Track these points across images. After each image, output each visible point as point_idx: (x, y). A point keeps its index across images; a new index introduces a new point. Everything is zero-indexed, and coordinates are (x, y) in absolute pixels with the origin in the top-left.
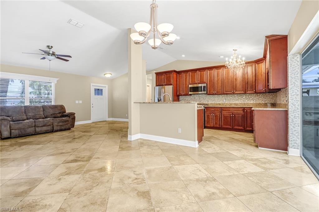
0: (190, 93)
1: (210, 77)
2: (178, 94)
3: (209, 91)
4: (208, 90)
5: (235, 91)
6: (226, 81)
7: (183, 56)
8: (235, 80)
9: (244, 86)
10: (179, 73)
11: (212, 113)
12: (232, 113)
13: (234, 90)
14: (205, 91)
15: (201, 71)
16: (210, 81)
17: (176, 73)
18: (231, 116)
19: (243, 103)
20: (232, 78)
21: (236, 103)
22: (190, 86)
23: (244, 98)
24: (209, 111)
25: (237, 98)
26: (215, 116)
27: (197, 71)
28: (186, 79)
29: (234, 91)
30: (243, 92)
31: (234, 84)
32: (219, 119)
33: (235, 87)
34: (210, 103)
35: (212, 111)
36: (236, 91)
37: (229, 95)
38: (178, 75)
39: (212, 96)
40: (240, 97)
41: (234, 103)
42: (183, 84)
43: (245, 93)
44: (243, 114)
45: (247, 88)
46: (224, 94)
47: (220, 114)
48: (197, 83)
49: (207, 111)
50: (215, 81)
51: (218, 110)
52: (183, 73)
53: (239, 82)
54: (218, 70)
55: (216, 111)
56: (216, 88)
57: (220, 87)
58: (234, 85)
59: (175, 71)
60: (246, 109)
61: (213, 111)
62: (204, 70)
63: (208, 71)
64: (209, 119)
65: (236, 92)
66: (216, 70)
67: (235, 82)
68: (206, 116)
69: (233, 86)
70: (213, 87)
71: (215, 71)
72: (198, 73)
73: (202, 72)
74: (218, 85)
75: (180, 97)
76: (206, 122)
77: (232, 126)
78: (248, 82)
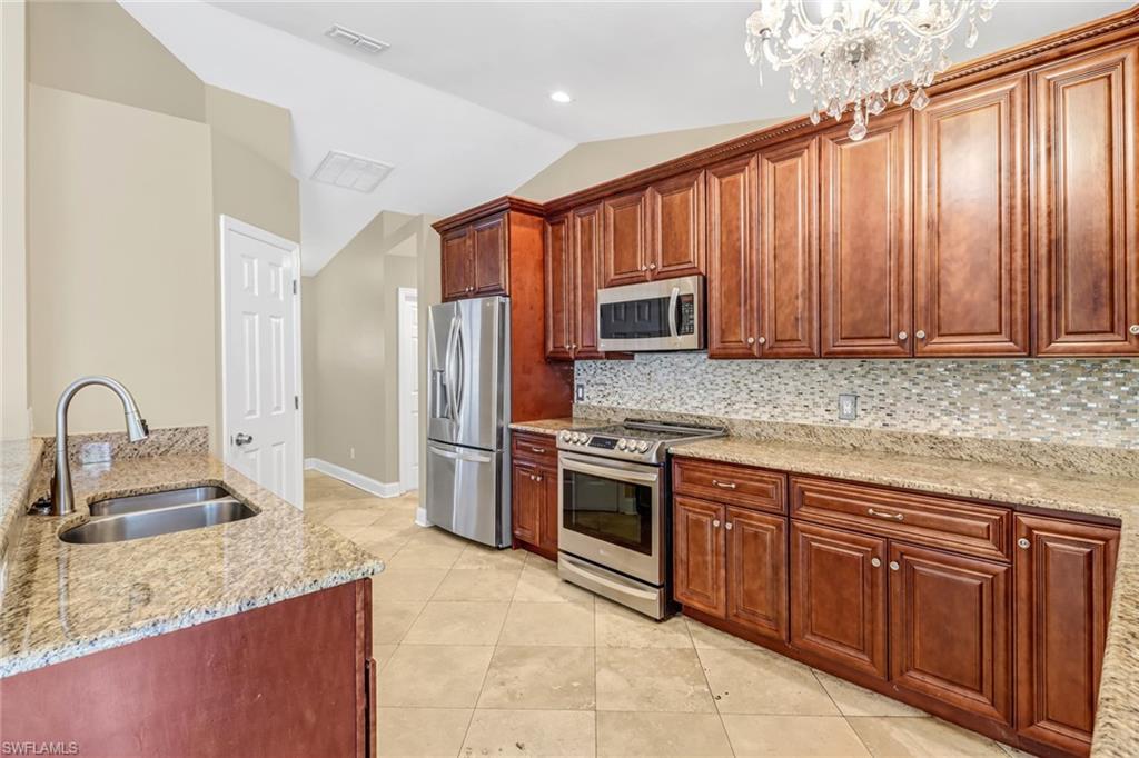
0: (604, 345)
1: (729, 229)
2: (550, 347)
3: (723, 332)
4: (715, 321)
5: (929, 337)
6: (846, 250)
7: (561, 97)
8: (923, 234)
9: (1019, 286)
10: (552, 214)
11: (722, 512)
12: (880, 542)
13: (920, 319)
14: (691, 332)
15: (670, 192)
16: (731, 255)
17: (538, 218)
18: (873, 569)
19: (1013, 436)
20: (900, 222)
21: (945, 433)
22: (606, 296)
23: (1022, 389)
24: (698, 490)
25: (956, 393)
26: (744, 540)
27: (649, 191)
28: (587, 247)
29: (912, 336)
30: (1001, 342)
31: (922, 267)
32: (776, 569)
33: (921, 298)
34: (741, 416)
35: (717, 493)
36: (937, 329)
37: (882, 363)
38: (550, 228)
39: (755, 365)
40: (981, 387)
41: (923, 430)
42: (575, 288)
43: (1030, 350)
44: (1001, 569)
45: (1055, 303)
46: (832, 355)
47: (779, 527)
48: (649, 277)
49: (686, 488)
50: (761, 252)
51: (762, 493)
52: (570, 214)
53: (962, 250)
54: (780, 166)
55: (748, 500)
56: (769, 307)
57: (800, 302)
58: (921, 276)
59: (517, 206)
60: (1025, 520)
61: (727, 497)
62: (685, 180)
63: (715, 182)
64: (704, 553)
65: (938, 343)
66: (768, 167)
67: (922, 251)
68: (680, 528)
69: (906, 288)
70: (748, 297)
71: (760, 176)
72: (654, 201)
73: (677, 197)
74: (784, 285)
75: (577, 363)
76: (680, 572)
77: (880, 657)
78: (1055, 246)
